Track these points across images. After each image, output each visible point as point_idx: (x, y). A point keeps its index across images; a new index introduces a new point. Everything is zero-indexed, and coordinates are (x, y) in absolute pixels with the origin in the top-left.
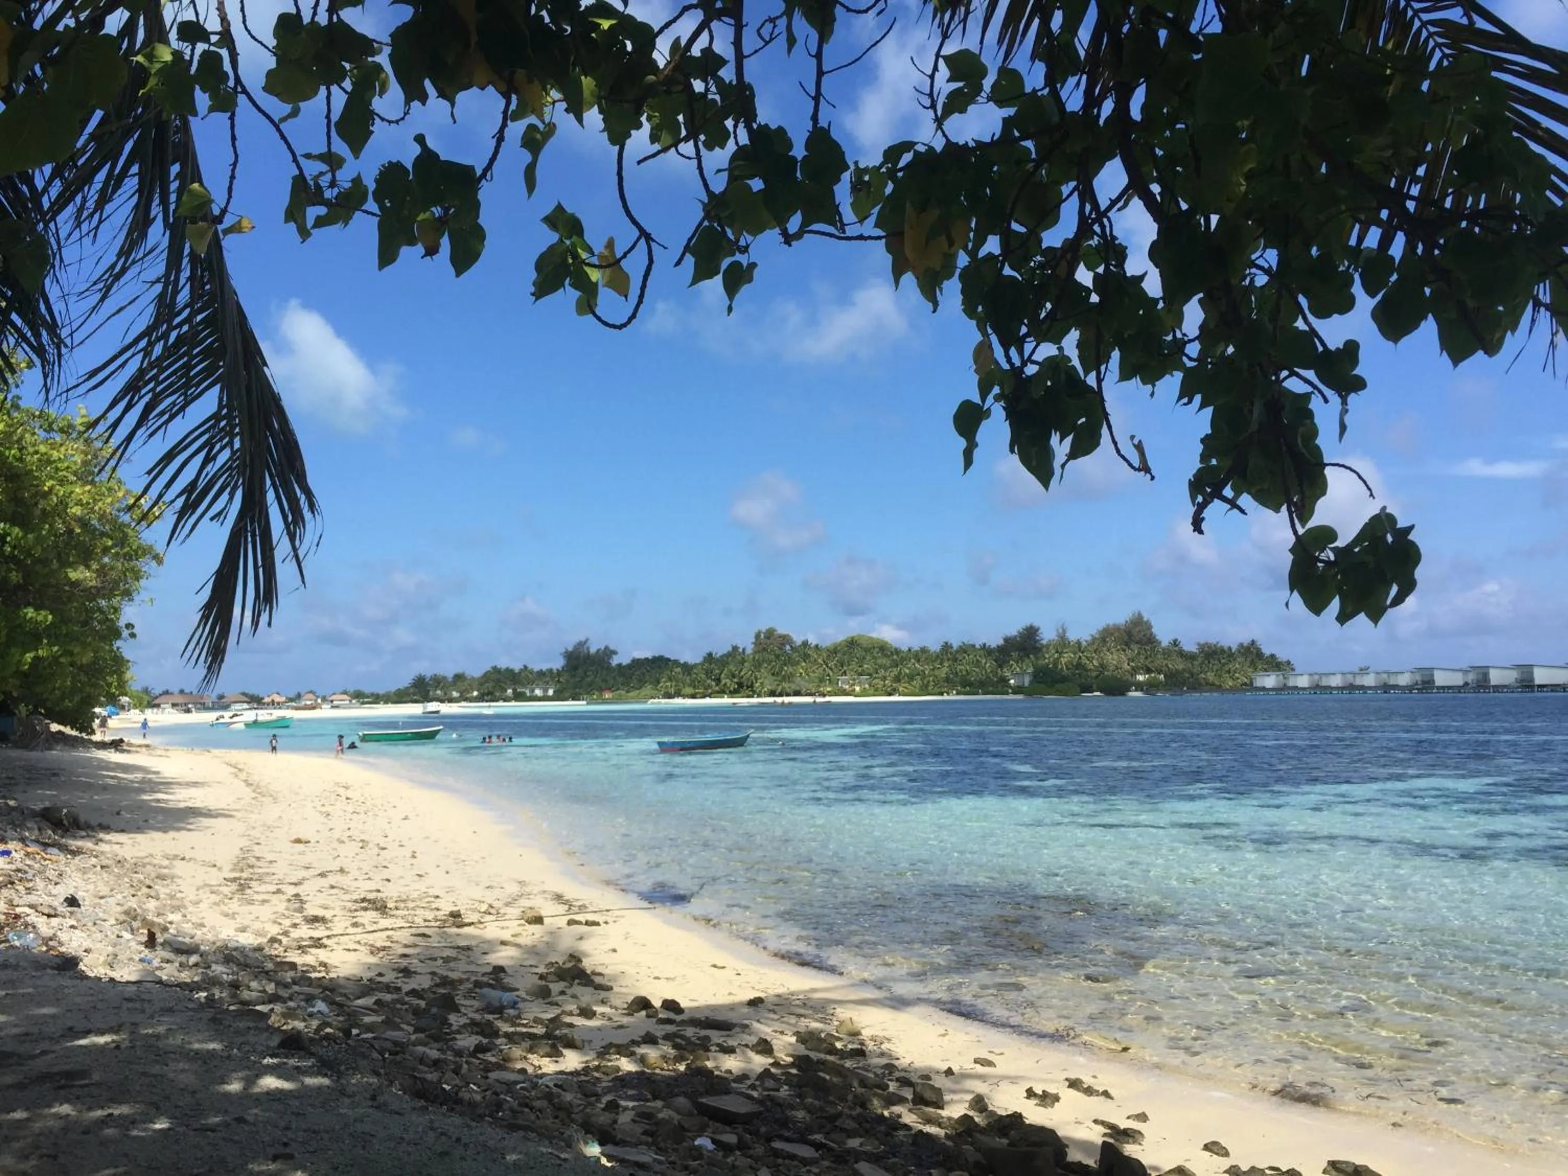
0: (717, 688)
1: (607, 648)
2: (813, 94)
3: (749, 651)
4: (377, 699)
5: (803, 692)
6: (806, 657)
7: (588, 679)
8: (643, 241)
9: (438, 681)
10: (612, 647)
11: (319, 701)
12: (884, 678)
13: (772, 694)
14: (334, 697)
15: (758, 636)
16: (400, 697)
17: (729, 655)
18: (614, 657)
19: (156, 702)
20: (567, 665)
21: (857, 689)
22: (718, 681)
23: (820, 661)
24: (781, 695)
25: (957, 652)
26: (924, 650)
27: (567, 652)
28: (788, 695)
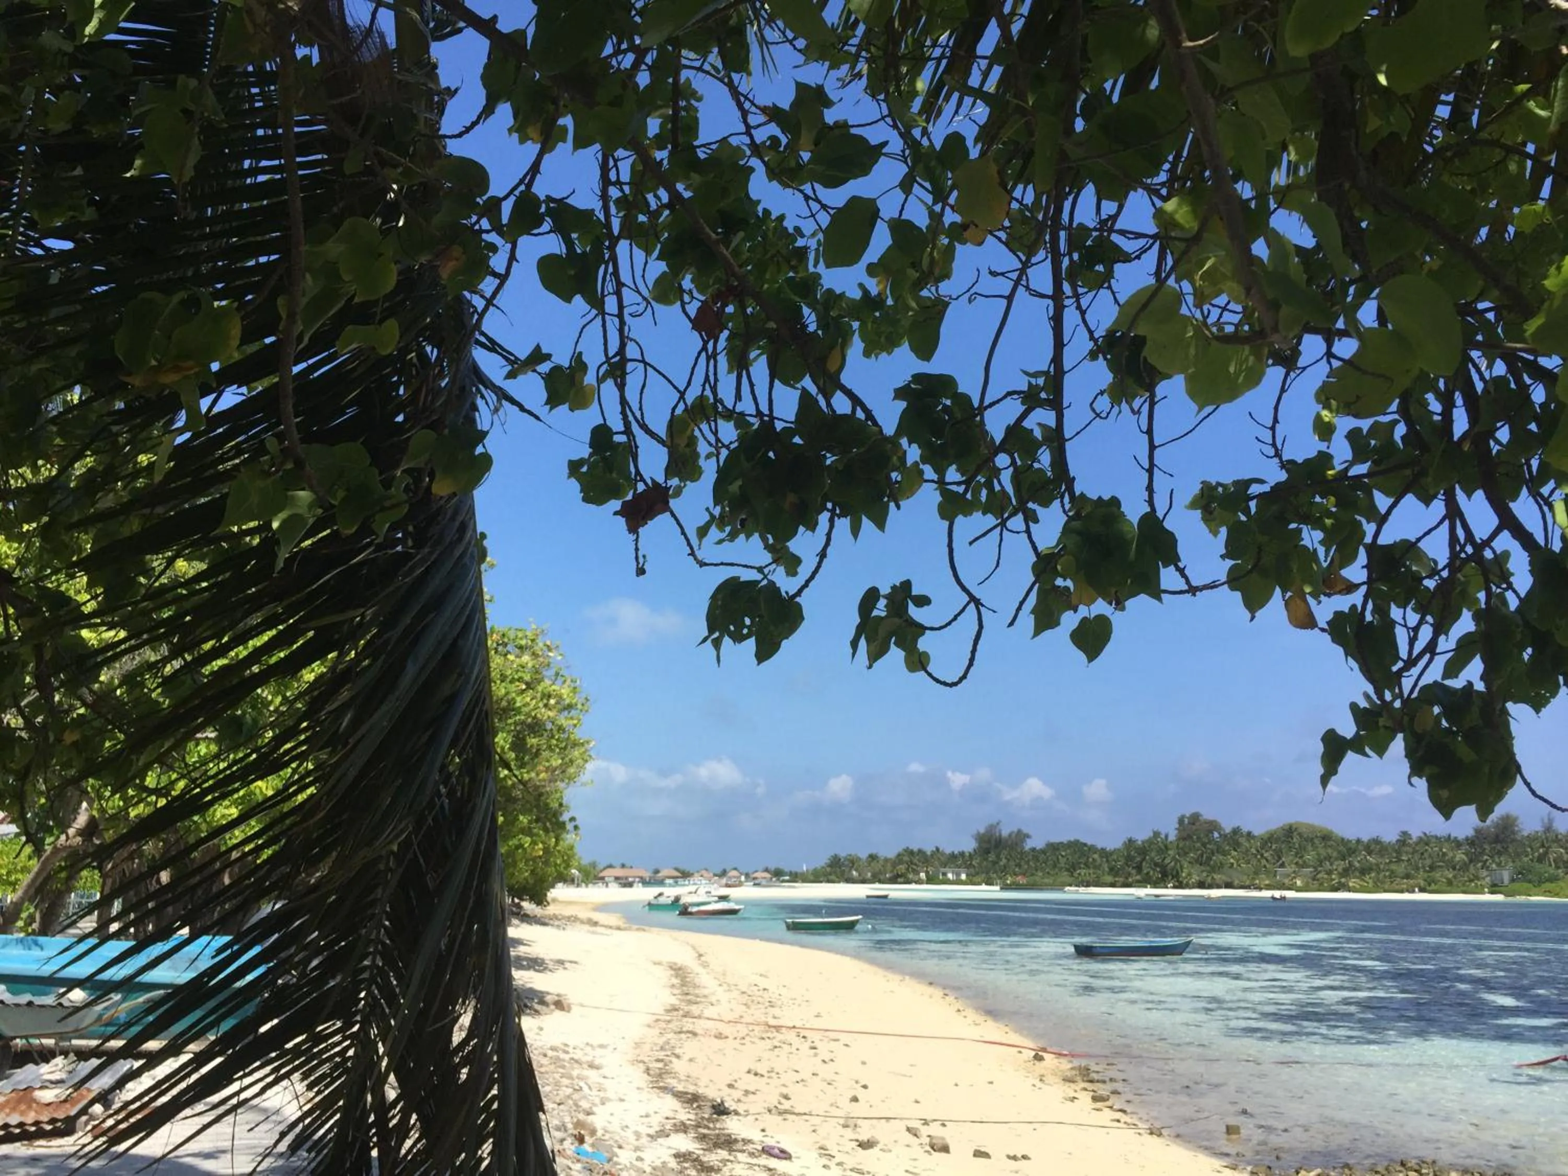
0: (1138, 877)
1: (1019, 831)
2: (1147, 466)
3: (1172, 837)
4: (796, 877)
5: (1236, 882)
6: (1236, 845)
7: (1002, 863)
8: (972, 605)
9: (853, 862)
10: (1025, 831)
11: (743, 878)
12: (1329, 873)
13: (1201, 885)
14: (756, 875)
15: (1181, 821)
16: (817, 877)
17: (1150, 842)
18: (1028, 840)
19: (601, 875)
20: (980, 847)
21: (1299, 883)
22: (1139, 868)
23: (1253, 851)
24: (1210, 887)
25: (1417, 844)
26: (1376, 841)
27: (978, 833)
28: (1219, 887)
